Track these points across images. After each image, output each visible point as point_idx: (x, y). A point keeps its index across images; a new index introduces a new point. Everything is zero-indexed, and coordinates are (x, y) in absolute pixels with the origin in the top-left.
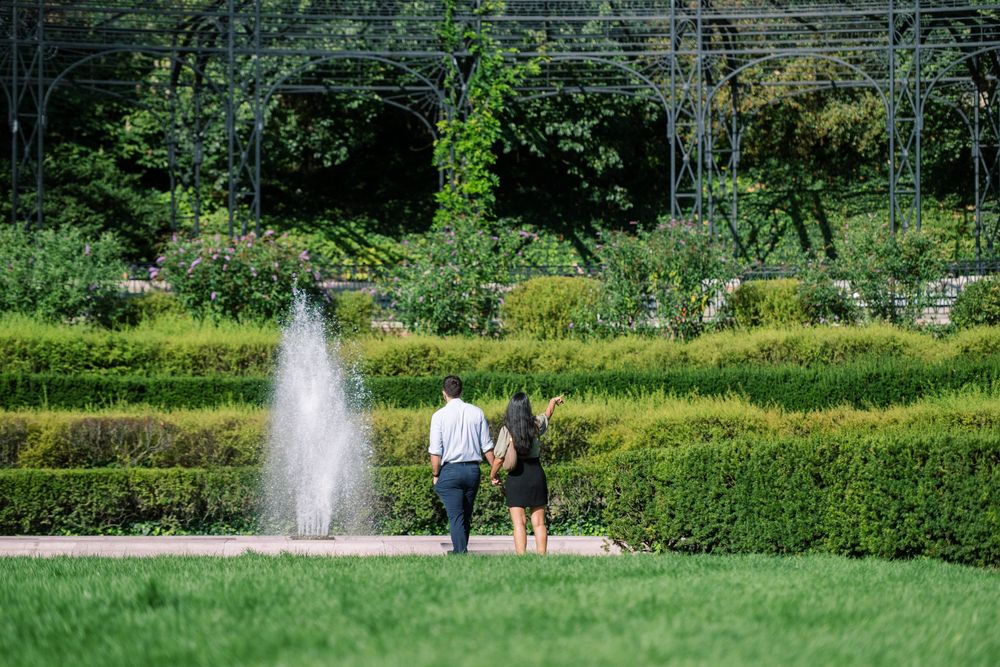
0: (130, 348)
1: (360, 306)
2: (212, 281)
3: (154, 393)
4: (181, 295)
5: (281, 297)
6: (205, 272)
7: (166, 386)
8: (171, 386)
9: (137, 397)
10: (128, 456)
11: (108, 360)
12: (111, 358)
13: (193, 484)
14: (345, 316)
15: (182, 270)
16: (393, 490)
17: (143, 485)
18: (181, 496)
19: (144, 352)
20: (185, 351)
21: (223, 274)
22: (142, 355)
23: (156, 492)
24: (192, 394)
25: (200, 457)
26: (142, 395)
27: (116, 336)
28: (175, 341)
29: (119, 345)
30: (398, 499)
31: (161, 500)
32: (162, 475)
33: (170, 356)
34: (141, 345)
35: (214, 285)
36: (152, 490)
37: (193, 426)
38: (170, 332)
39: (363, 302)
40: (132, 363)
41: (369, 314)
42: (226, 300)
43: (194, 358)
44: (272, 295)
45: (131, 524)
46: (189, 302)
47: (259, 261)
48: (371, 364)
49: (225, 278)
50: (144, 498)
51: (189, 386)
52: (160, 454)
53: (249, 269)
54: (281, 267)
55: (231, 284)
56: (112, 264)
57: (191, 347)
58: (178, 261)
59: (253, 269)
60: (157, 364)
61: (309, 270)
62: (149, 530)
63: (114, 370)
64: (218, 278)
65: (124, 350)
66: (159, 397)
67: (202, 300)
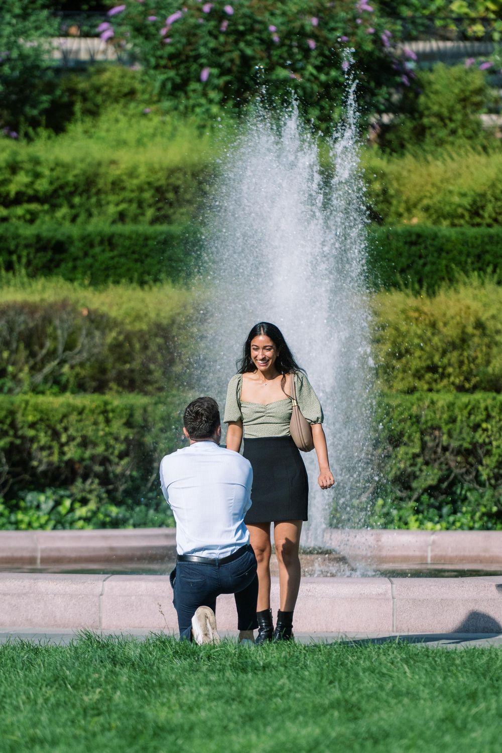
0: (47, 172)
1: (463, 91)
2: (203, 50)
3: (81, 254)
4: (152, 72)
5: (323, 77)
6: (191, 34)
7: (102, 242)
8: (109, 241)
9: (51, 261)
10: (26, 369)
11: (8, 194)
12: (13, 189)
13: (129, 424)
14: (435, 108)
15: (152, 30)
16: (480, 437)
17: (42, 426)
18: (108, 446)
19: (70, 178)
20: (143, 178)
21: (222, 39)
22: (67, 184)
23: (64, 439)
24: (147, 256)
25: (150, 372)
26: (57, 257)
27: (24, 151)
28: (126, 158)
29: (28, 166)
30: (488, 453)
31: (72, 452)
32: (73, 408)
33: (117, 185)
34: (66, 167)
35: (206, 56)
36: (56, 435)
37: (138, 318)
38: (121, 143)
39: (468, 83)
40: (51, 199)
41: (478, 106)
42: (227, 83)
43: (159, 190)
44: (307, 74)
45: (21, 494)
46: (163, 85)
47: (284, 14)
48: (466, 202)
49: (226, 43)
50: (42, 448)
51: (141, 242)
52: (82, 365)
53: (266, 28)
54: (323, 24)
55: (236, 55)
56: (32, 18)
57: (152, 170)
58: (145, 14)
59: (272, 28)
60: (93, 200)
61: (371, 30)
62: (51, 503)
63: (20, 211)
64: (212, 44)
65: (37, 175)
66: (89, 260)
67: (186, 81)
